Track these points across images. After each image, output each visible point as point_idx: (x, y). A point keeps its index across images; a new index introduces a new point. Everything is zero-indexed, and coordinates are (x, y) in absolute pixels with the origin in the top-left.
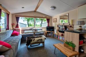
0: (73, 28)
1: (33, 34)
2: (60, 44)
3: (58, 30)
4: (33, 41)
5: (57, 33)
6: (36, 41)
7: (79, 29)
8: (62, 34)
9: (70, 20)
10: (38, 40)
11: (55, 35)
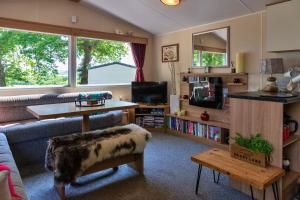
0: (246, 84)
1: (79, 121)
2: (216, 153)
3: (186, 97)
4: (92, 154)
5: (183, 111)
6: (109, 156)
7: (268, 89)
8: (205, 114)
9: (237, 55)
10: (118, 148)
11: (174, 119)
